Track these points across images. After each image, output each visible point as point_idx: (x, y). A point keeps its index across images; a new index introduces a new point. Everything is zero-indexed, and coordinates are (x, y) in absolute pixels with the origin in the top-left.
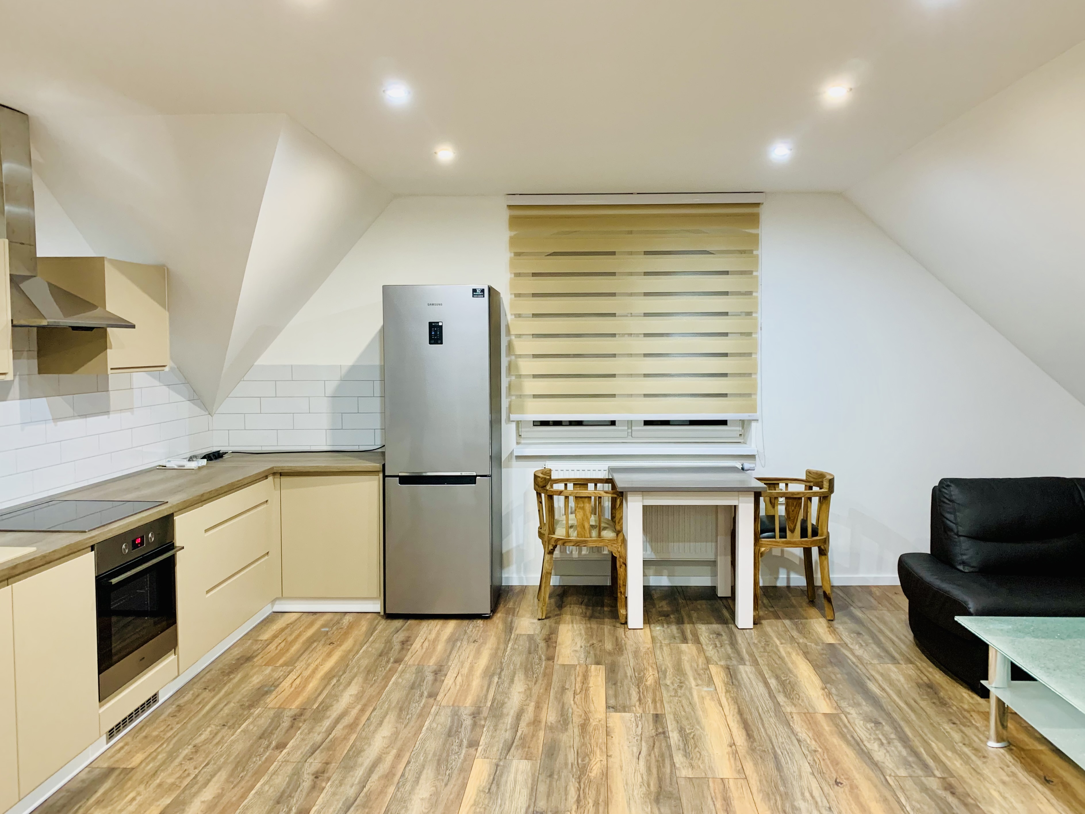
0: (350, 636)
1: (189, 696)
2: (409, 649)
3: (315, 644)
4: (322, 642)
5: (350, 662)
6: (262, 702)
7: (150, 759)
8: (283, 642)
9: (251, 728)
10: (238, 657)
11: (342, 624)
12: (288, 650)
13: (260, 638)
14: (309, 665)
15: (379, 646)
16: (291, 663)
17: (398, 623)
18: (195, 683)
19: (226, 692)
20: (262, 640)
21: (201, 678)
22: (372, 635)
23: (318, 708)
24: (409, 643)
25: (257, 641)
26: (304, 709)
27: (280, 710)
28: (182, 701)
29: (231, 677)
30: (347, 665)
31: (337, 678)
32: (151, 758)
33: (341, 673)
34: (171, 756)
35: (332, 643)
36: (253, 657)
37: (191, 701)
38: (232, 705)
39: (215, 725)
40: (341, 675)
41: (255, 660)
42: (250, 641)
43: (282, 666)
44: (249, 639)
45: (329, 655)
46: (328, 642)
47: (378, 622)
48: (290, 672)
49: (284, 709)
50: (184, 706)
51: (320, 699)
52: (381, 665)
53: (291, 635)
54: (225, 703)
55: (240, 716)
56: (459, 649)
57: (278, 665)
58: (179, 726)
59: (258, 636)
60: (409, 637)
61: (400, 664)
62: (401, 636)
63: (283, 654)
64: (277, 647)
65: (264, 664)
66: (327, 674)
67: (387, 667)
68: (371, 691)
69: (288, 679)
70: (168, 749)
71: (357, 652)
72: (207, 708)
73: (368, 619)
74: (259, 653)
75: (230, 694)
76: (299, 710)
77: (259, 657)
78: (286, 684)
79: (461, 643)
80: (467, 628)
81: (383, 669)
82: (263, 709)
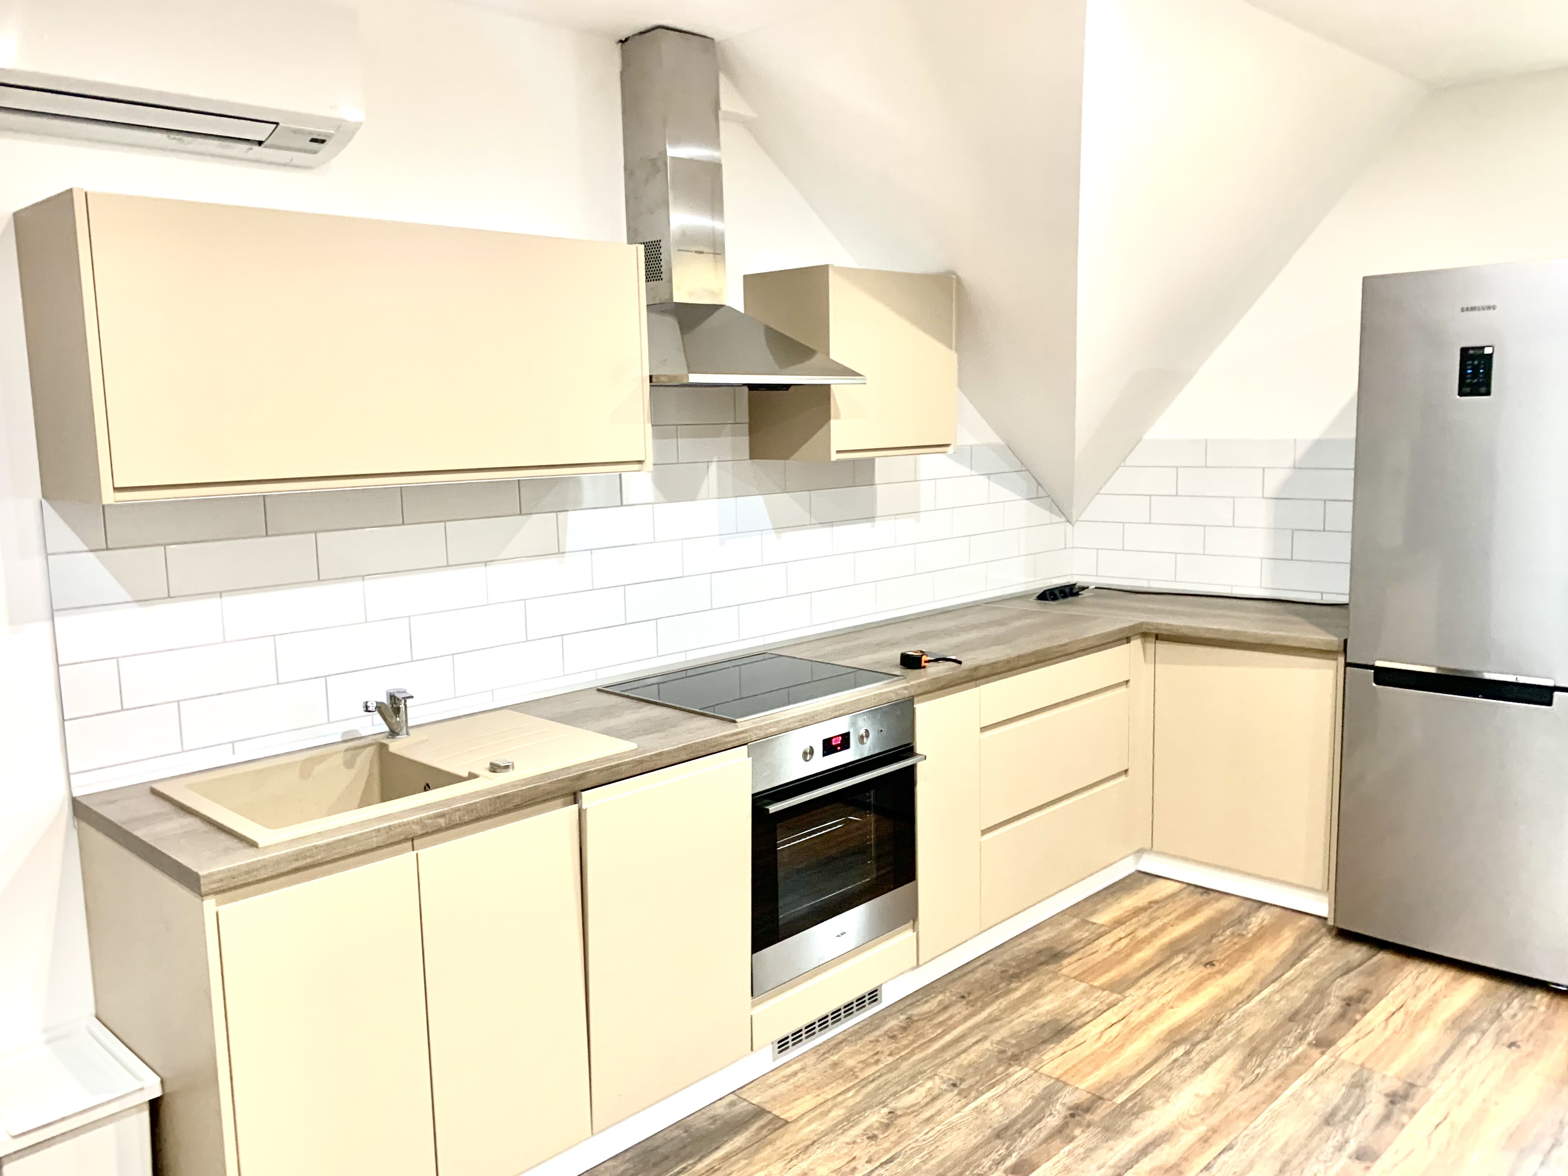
0: (1250, 956)
1: (932, 1005)
2: (1356, 1022)
3: (1180, 958)
4: (1193, 957)
5: (1227, 1016)
6: (1036, 1056)
7: (818, 1111)
8: (1126, 936)
9: (994, 1108)
10: (1041, 947)
11: (1248, 925)
12: (1129, 956)
13: (1093, 919)
14: (1149, 1000)
15: (1297, 995)
16: (1121, 986)
17: (1355, 952)
18: (954, 980)
19: (990, 1015)
20: (1094, 924)
21: (965, 975)
22: (1293, 965)
23: (1123, 1104)
24: (1362, 1006)
25: (1085, 922)
26: (1100, 1098)
27: (1060, 1085)
28: (915, 1011)
29: (1013, 985)
30: (1219, 1022)
31: (1188, 1047)
32: (821, 1110)
33: (1200, 1036)
34: (850, 1120)
35: (1211, 964)
36: (1066, 953)
37: (929, 1016)
38: (987, 1045)
39: (942, 1078)
40: (1198, 1043)
41: (1065, 962)
42: (1075, 921)
43: (1102, 988)
44: (1075, 916)
45: (1196, 987)
46: (1205, 959)
47: (1317, 941)
48: (1111, 1006)
49: (1066, 1084)
50: (917, 1021)
51: (1135, 1086)
52: (1285, 1041)
53: (1147, 925)
54: (978, 1038)
55: (988, 1073)
56: (1468, 1053)
57: (1096, 983)
58: (891, 1059)
59: (1092, 914)
60: (1367, 992)
61: (1323, 1053)
62: (1349, 985)
63: (1119, 962)
64: (1113, 944)
65: (1073, 975)
66: (1171, 1032)
67: (1293, 1051)
68: (1238, 1100)
69: (1100, 1019)
70: (851, 1102)
71: (1250, 998)
72: (948, 1038)
73: (1300, 927)
74: (1078, 950)
75: (991, 1022)
76: (1089, 1095)
77: (1075, 957)
78: (1091, 1030)
79: (1478, 1042)
80: (1505, 1006)
81: (1285, 1052)
82: (1032, 1072)
